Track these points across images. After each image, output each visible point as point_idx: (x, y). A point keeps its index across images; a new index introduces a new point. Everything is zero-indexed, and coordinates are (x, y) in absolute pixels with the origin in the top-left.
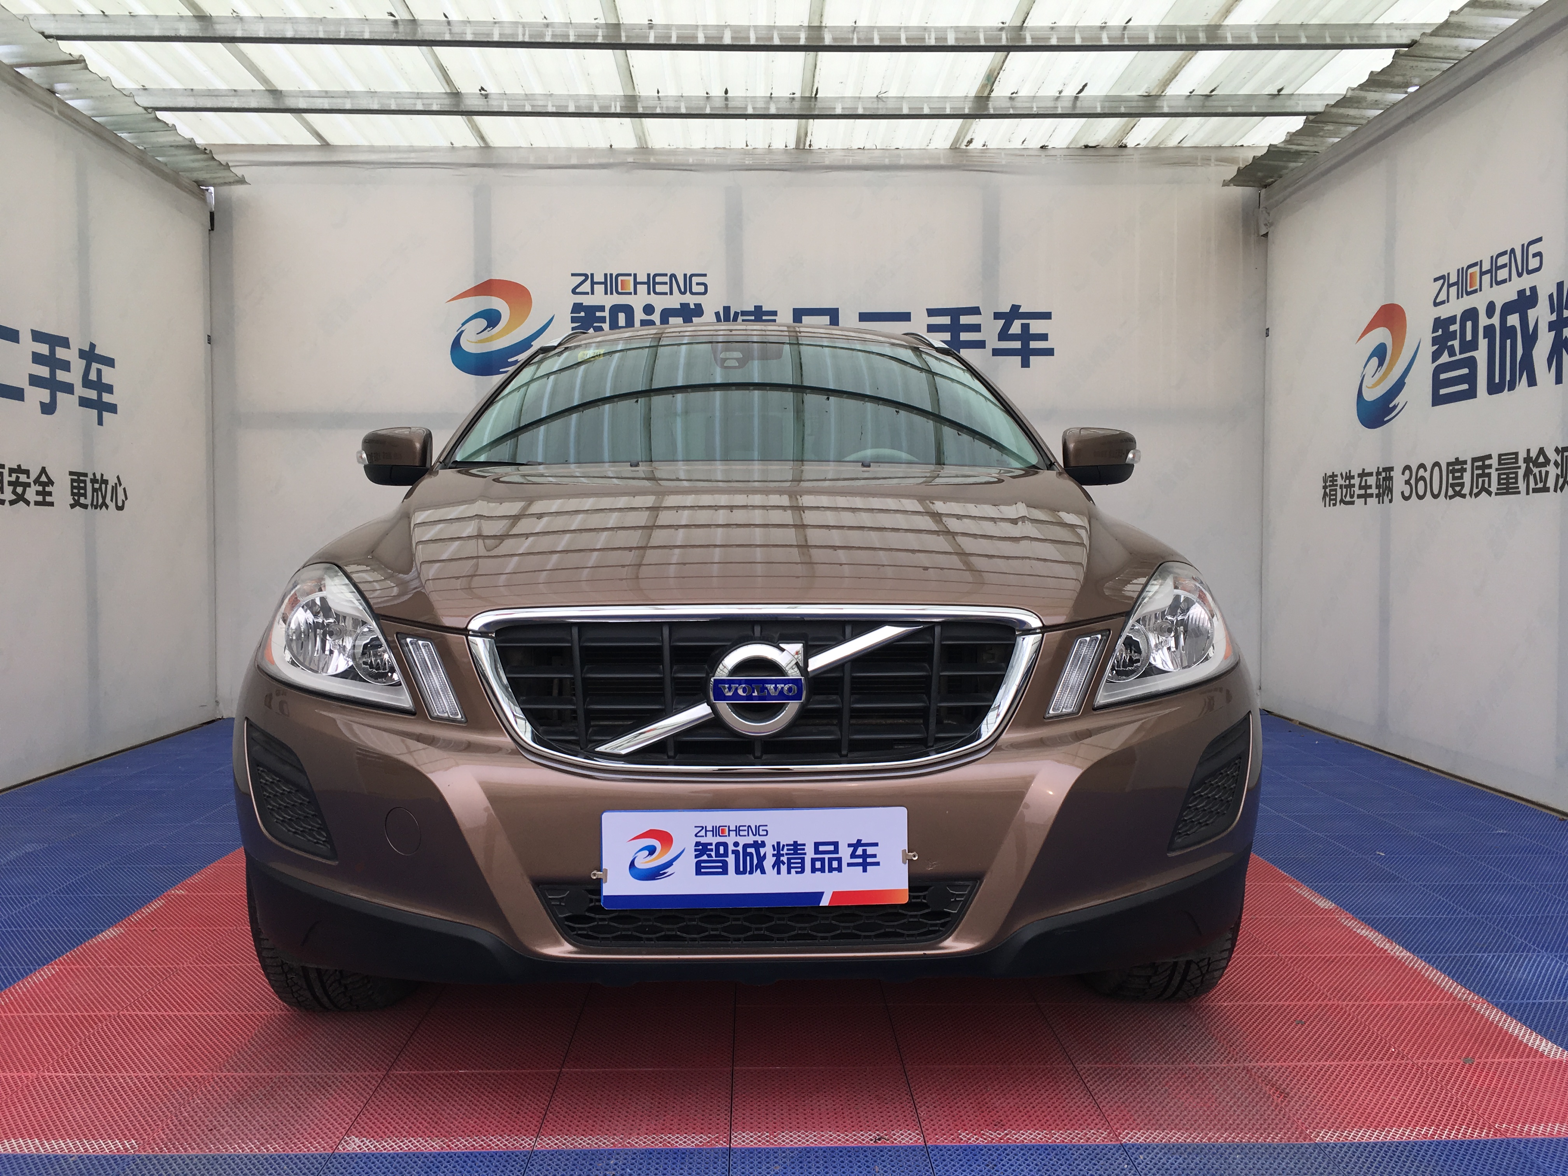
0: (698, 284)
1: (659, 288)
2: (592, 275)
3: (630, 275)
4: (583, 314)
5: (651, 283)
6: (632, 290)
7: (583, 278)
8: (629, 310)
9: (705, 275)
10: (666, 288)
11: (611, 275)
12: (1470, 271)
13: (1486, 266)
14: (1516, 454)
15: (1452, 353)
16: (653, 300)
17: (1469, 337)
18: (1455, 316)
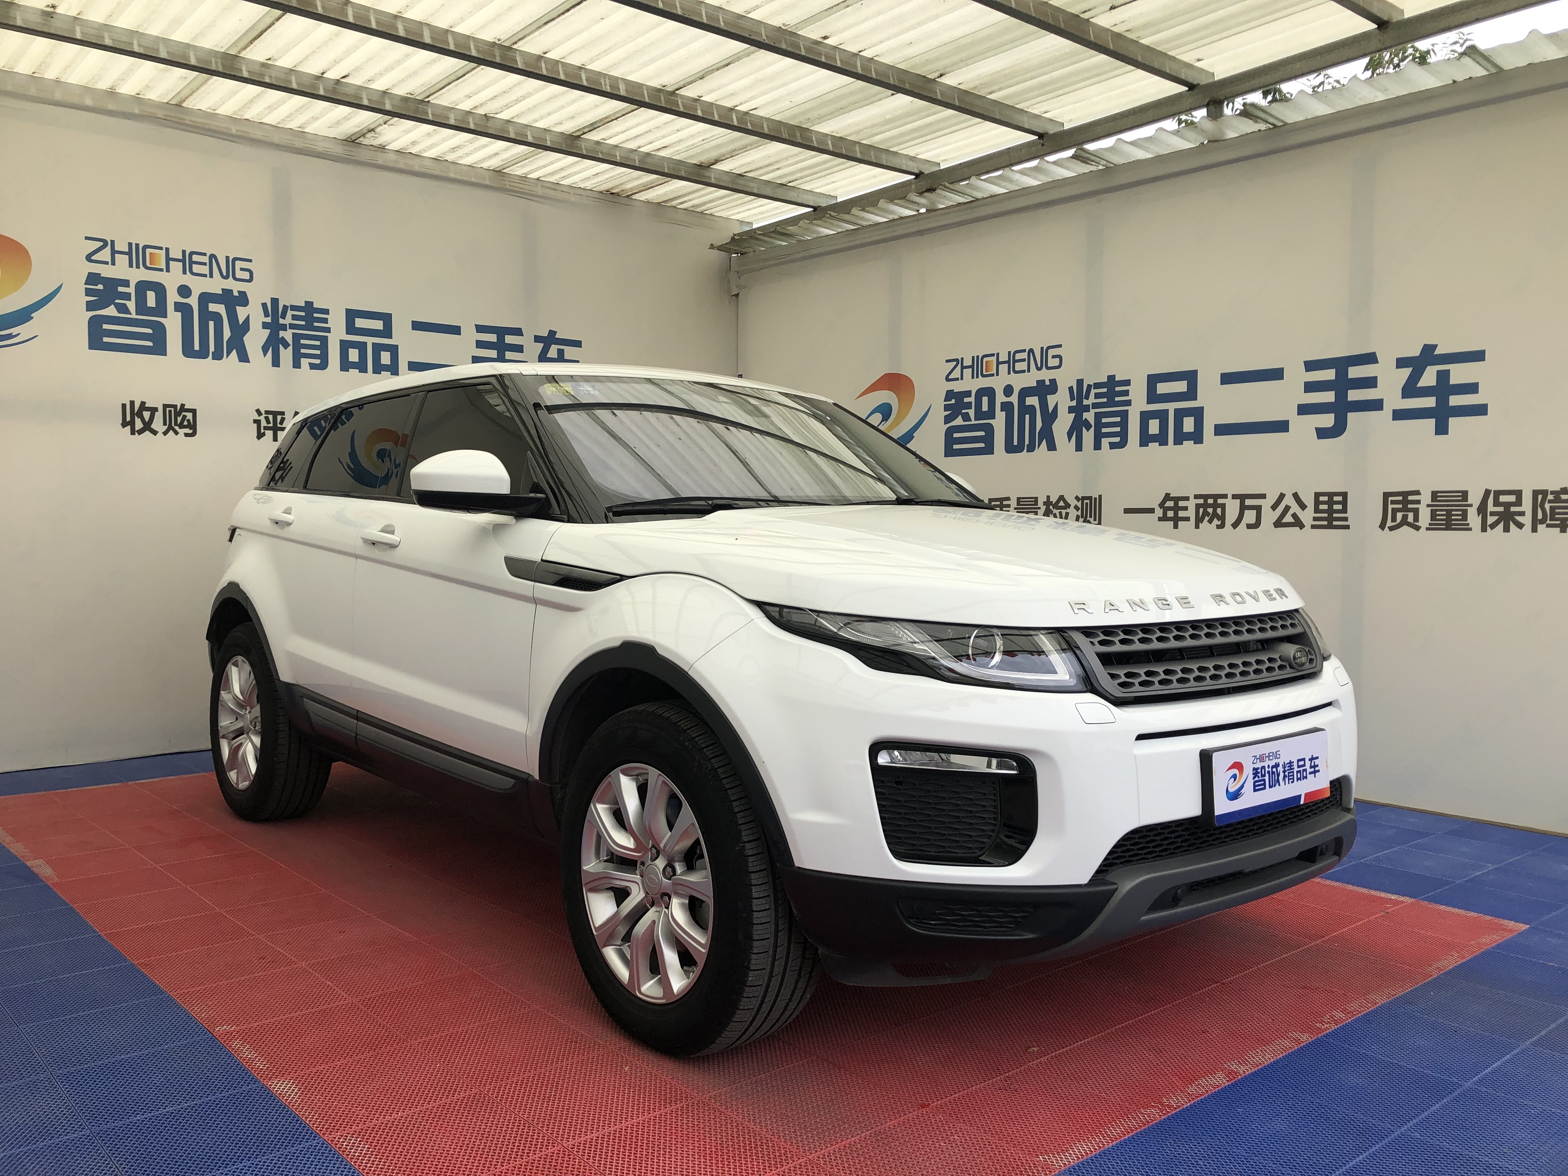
0: (242, 269)
1: (196, 268)
2: (113, 242)
3: (161, 248)
4: (100, 287)
5: (187, 261)
6: (164, 266)
7: (102, 244)
8: (160, 289)
9: (250, 261)
10: (205, 270)
11: (137, 245)
12: (985, 359)
13: (1004, 357)
14: (1036, 499)
15: (966, 417)
16: (188, 280)
17: (985, 408)
18: (970, 391)
